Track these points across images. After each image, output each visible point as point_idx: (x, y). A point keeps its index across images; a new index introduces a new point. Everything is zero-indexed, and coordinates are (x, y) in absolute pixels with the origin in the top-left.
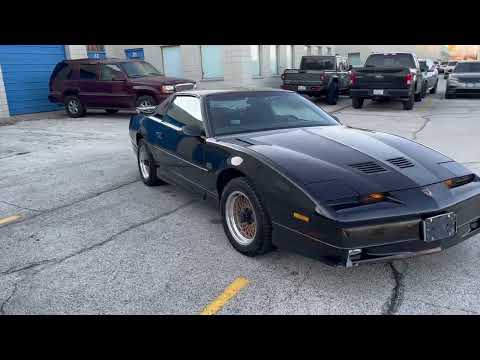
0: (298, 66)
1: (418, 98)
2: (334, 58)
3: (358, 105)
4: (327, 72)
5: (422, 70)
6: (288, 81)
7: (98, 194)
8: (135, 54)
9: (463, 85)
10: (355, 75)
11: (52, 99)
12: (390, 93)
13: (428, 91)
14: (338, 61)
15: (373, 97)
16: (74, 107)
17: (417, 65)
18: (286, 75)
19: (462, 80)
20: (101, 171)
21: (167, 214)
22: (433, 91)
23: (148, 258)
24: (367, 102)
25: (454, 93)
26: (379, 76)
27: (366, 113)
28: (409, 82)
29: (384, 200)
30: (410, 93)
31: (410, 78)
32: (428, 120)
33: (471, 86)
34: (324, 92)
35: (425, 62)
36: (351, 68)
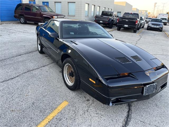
0: (101, 14)
1: (138, 29)
2: (113, 13)
3: (119, 30)
4: (110, 17)
5: (141, 20)
6: (97, 19)
7: (20, 55)
8: (46, 4)
9: (153, 26)
10: (119, 19)
11: (15, 17)
12: (130, 26)
13: (141, 27)
14: (114, 14)
15: (124, 27)
16: (22, 20)
17: (140, 18)
18: (96, 17)
19: (153, 24)
20: (24, 46)
21: (44, 66)
22: (143, 27)
23: (29, 88)
24: (122, 28)
25: (149, 29)
26: (127, 20)
27: (121, 32)
28: (136, 23)
29: (128, 76)
30: (136, 27)
31: (137, 22)
32: (141, 37)
33: (155, 27)
34: (108, 24)
35: (142, 17)
36: (118, 17)
